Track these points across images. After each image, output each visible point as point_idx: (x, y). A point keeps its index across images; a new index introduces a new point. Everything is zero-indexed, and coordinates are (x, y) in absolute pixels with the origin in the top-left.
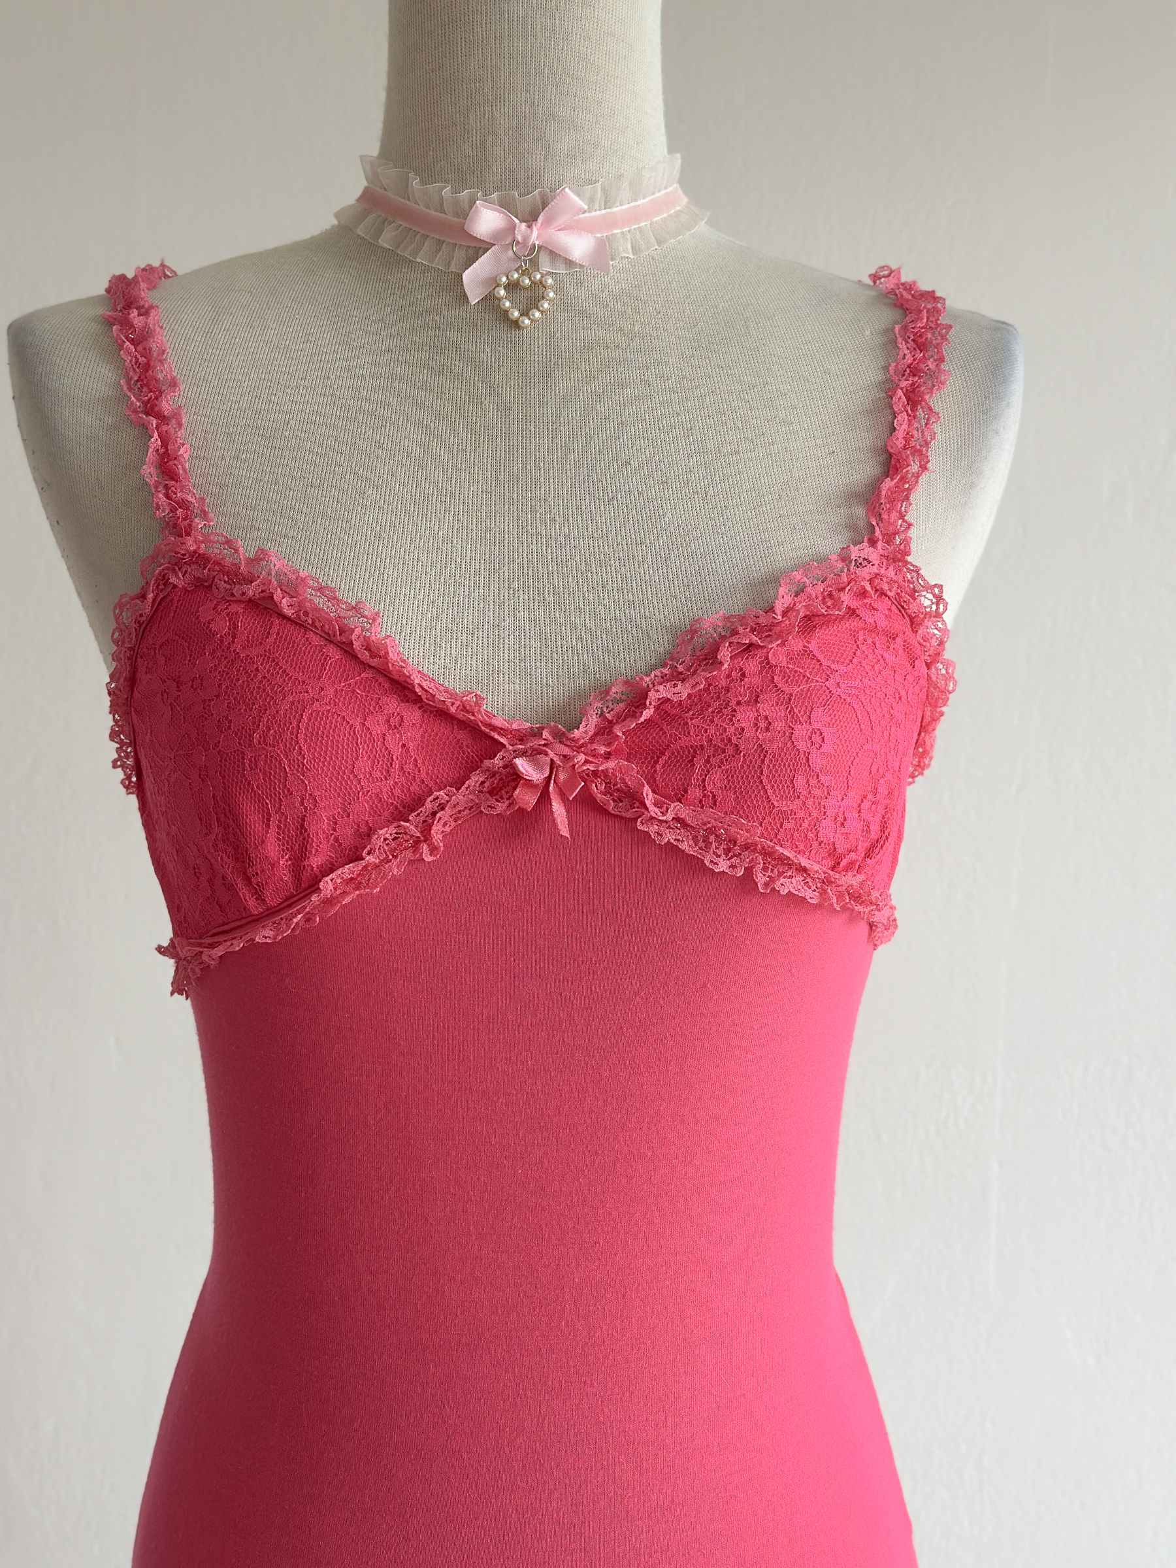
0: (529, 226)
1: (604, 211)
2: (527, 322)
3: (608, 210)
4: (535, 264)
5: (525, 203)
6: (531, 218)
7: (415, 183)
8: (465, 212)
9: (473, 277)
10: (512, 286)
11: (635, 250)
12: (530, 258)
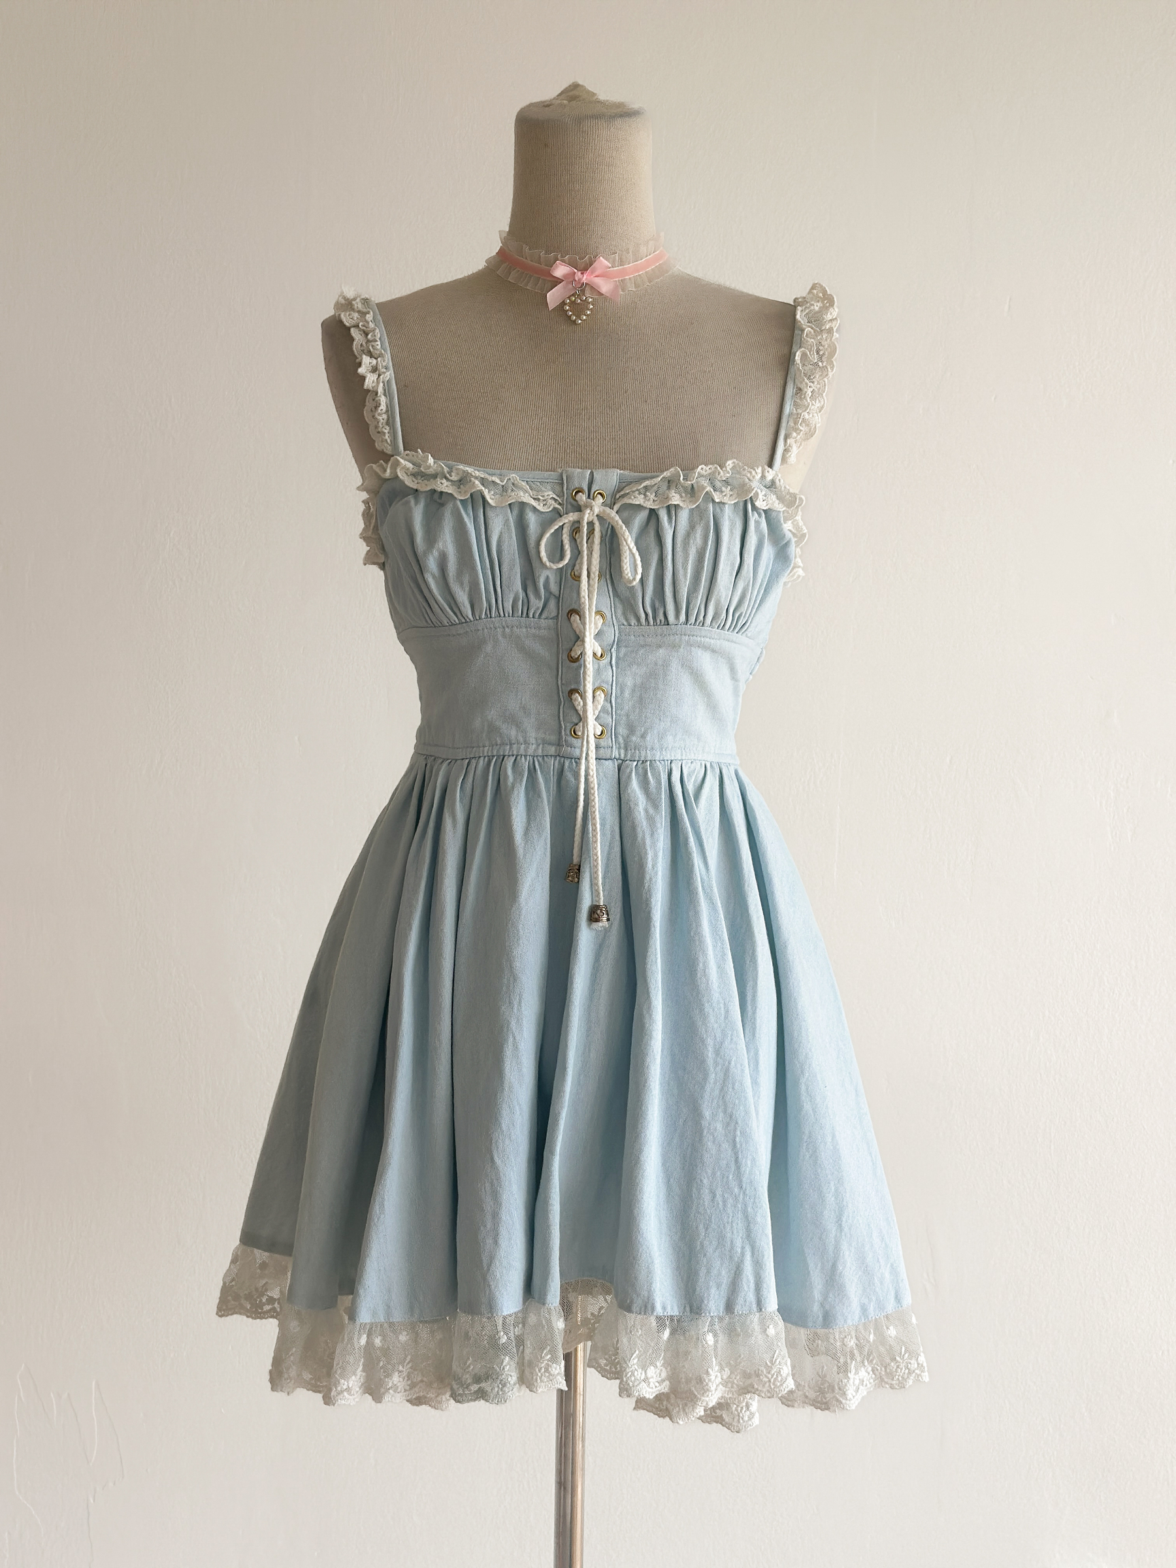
0: (582, 274)
1: (620, 267)
2: (580, 321)
3: (622, 267)
4: (583, 291)
5: (581, 263)
6: (584, 270)
7: (526, 249)
8: (551, 264)
9: (554, 297)
10: (573, 303)
11: (637, 286)
12: (583, 287)
